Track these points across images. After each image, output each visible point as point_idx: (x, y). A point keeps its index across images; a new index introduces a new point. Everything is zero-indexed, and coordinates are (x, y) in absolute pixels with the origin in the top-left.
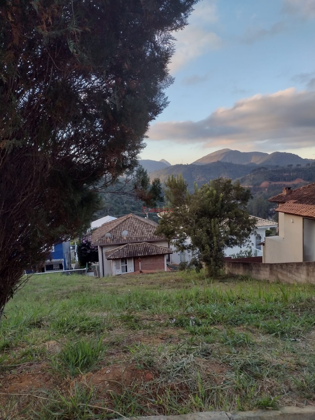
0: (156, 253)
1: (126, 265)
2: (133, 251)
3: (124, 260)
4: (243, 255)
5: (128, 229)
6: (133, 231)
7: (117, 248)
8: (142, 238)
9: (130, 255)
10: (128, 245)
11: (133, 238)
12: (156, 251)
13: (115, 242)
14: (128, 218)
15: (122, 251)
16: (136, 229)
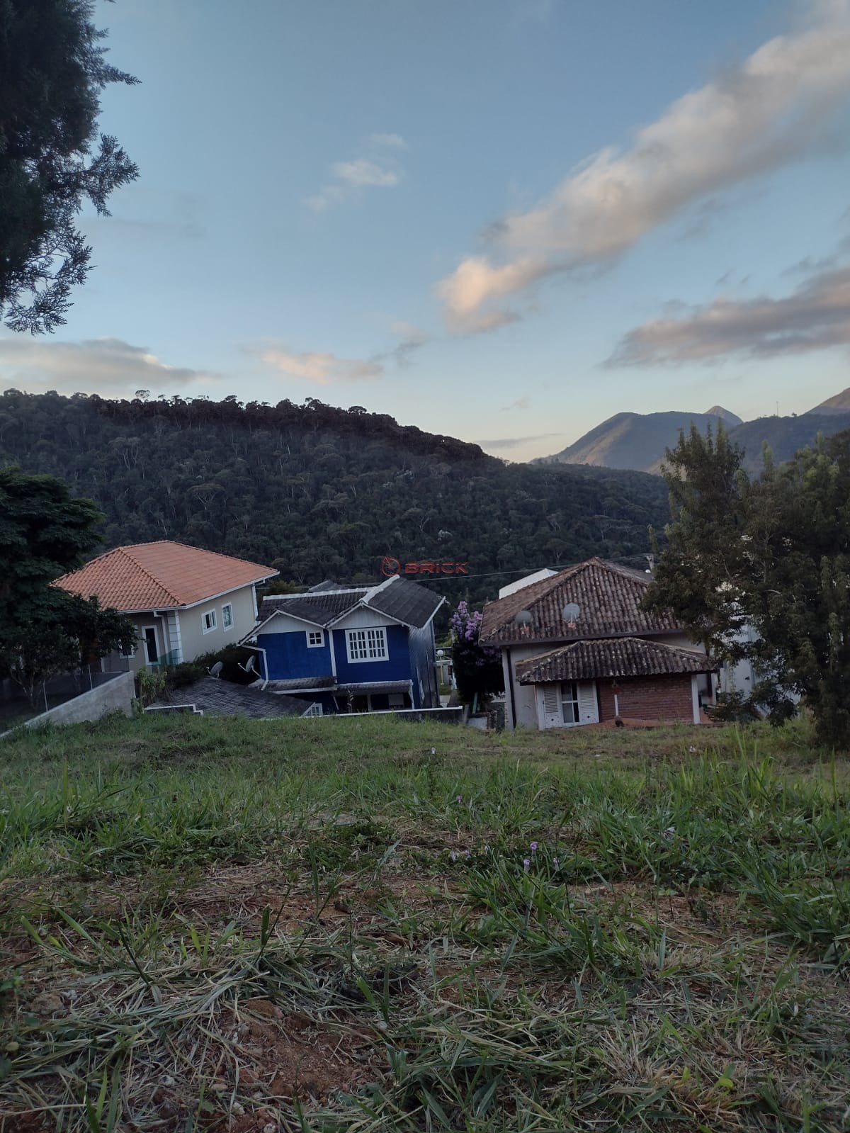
0: (664, 671)
1: (575, 701)
2: (595, 662)
3: (568, 687)
5: (581, 600)
6: (597, 605)
7: (549, 654)
8: (623, 627)
9: (585, 675)
10: (582, 644)
11: (596, 627)
12: (665, 664)
13: (544, 635)
14: (584, 570)
15: (564, 660)
16: (606, 598)
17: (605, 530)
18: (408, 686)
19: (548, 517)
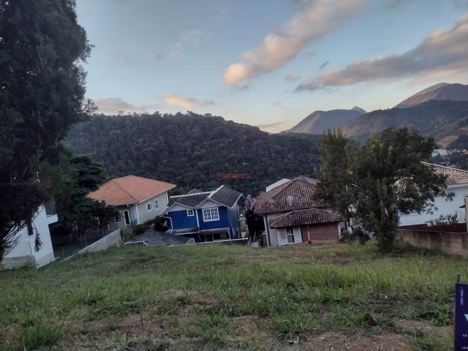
0: (327, 221)
1: (292, 234)
2: (299, 219)
3: (290, 229)
4: (445, 221)
5: (294, 194)
6: (300, 195)
7: (282, 216)
8: (311, 204)
9: (295, 224)
10: (294, 212)
11: (300, 204)
12: (327, 218)
13: (279, 208)
14: (295, 182)
15: (287, 218)
16: (304, 193)
17: (311, 160)
18: (228, 230)
19: (287, 155)
